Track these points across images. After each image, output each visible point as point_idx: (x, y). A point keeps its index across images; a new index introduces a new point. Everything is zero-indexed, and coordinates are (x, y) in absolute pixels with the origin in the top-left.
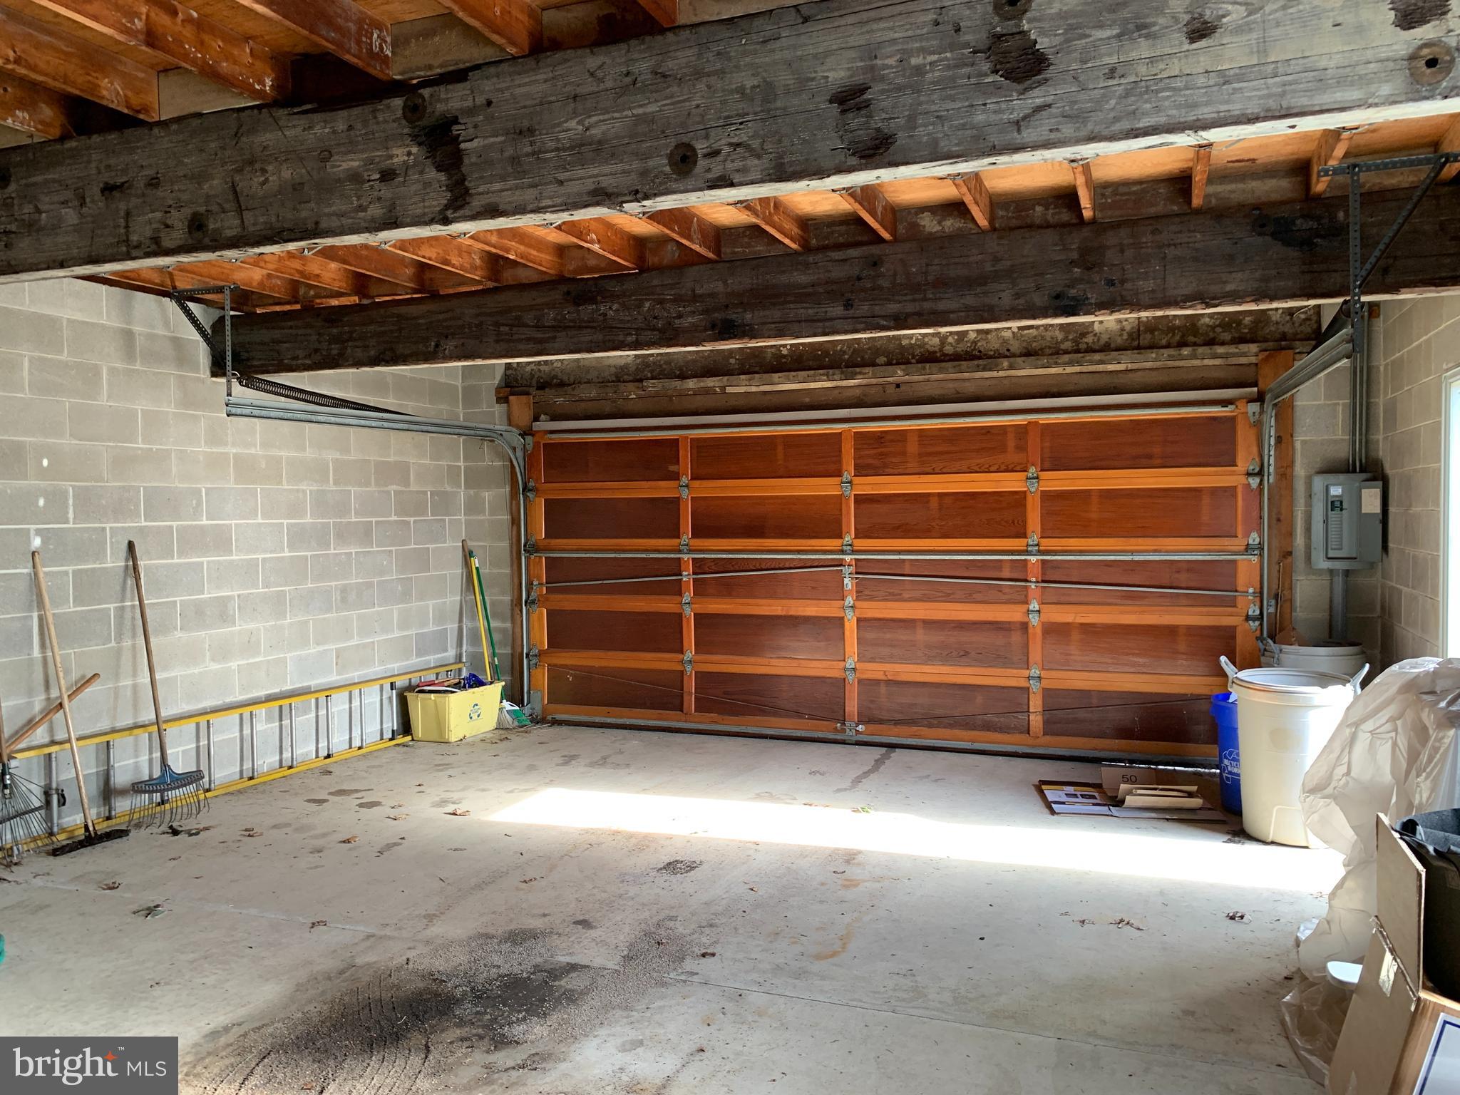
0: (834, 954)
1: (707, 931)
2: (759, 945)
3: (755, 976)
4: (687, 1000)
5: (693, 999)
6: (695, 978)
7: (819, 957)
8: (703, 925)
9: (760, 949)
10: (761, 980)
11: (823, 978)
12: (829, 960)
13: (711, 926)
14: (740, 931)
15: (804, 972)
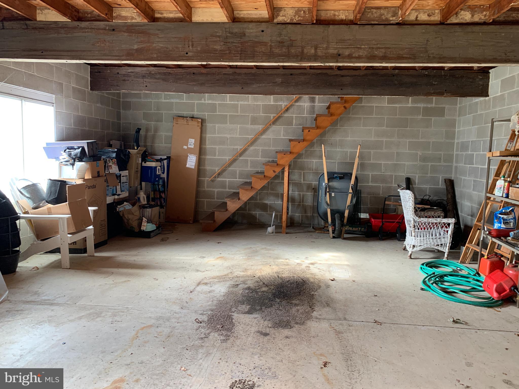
0: (143, 329)
1: (203, 336)
2: (177, 329)
3: (177, 316)
4: (200, 305)
5: (198, 306)
6: (200, 312)
7: (151, 326)
8: (206, 339)
9: (176, 328)
10: (175, 314)
11: (150, 317)
12: (146, 325)
13: (202, 338)
14: (187, 336)
15: (158, 319)
